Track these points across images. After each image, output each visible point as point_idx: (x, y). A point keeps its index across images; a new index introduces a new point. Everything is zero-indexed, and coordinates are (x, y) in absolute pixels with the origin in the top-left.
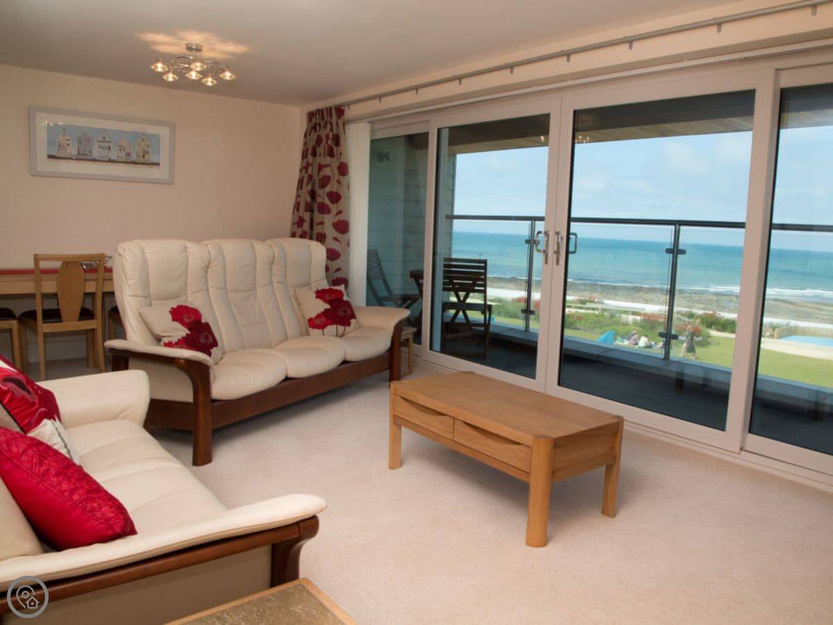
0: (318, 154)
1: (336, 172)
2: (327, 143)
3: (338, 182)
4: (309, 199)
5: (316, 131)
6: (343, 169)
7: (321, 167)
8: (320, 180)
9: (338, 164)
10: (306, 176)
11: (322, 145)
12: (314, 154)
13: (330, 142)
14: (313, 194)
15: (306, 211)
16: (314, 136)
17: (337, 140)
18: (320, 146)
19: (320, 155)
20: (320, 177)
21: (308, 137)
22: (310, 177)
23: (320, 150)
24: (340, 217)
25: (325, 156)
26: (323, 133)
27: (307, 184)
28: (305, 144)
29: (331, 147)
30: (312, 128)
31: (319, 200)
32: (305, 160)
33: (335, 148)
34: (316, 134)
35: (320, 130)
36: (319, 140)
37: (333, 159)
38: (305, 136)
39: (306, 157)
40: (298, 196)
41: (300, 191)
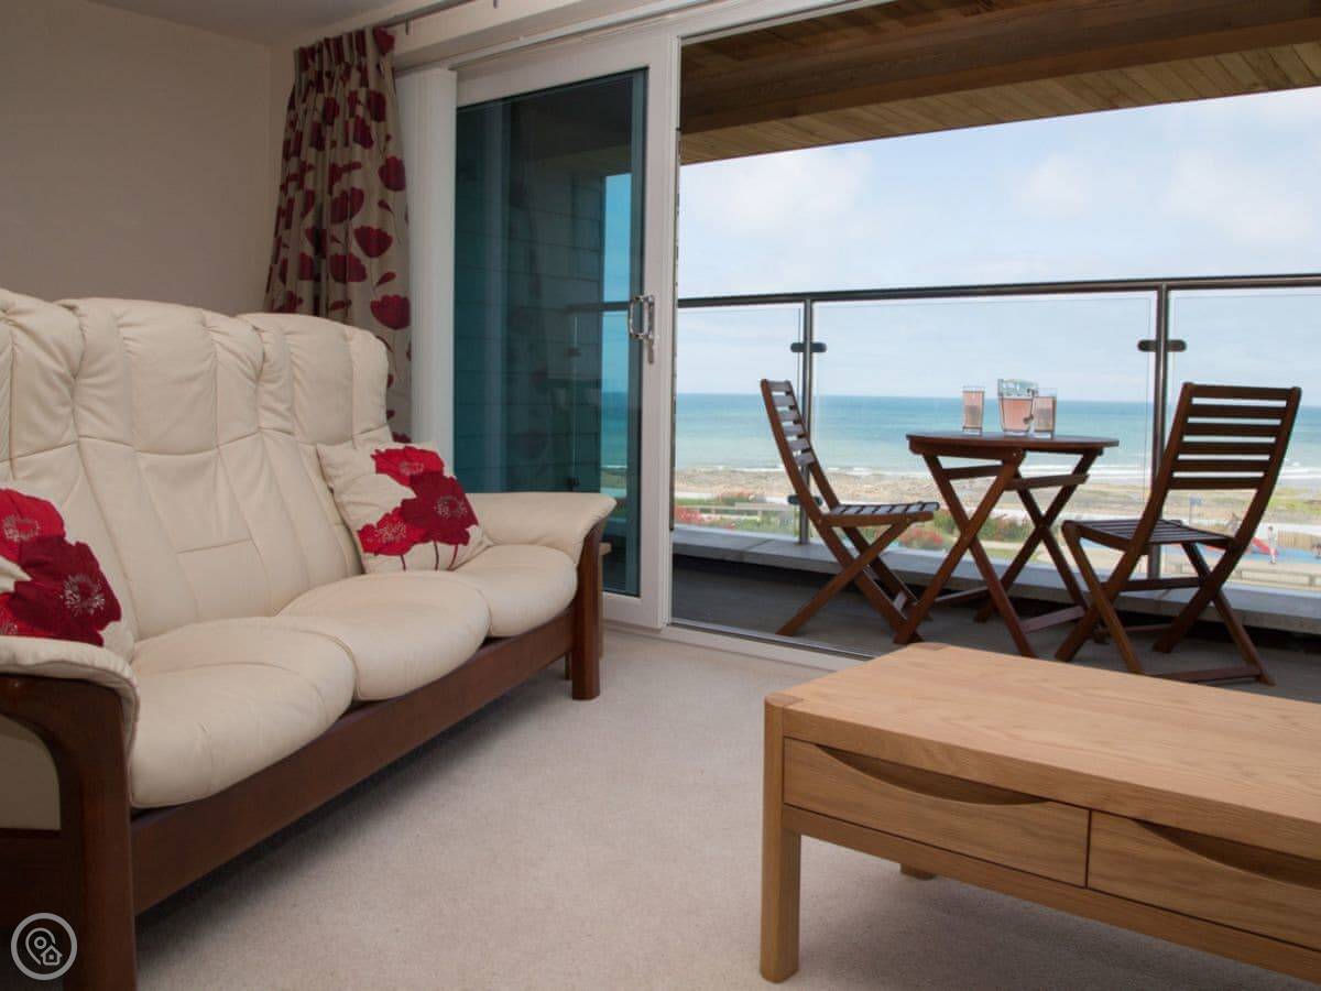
0: (328, 144)
1: (375, 181)
2: (352, 114)
3: (383, 205)
4: (308, 249)
5: (320, 89)
6: (394, 175)
7: (335, 173)
8: (334, 204)
9: (381, 162)
10: (299, 197)
11: (338, 122)
12: (319, 143)
13: (360, 111)
14: (318, 238)
15: (302, 277)
16: (318, 101)
17: (378, 106)
18: (332, 124)
19: (334, 144)
20: (336, 194)
21: (301, 108)
22: (310, 197)
23: (334, 132)
24: (391, 289)
25: (346, 144)
26: (340, 94)
27: (304, 215)
28: (292, 124)
29: (363, 121)
30: (310, 84)
31: (334, 249)
32: (294, 160)
33: (373, 124)
34: (321, 98)
35: (330, 88)
36: (331, 110)
37: (367, 151)
38: (291, 105)
39: (298, 153)
40: (279, 243)
41: (283, 233)
